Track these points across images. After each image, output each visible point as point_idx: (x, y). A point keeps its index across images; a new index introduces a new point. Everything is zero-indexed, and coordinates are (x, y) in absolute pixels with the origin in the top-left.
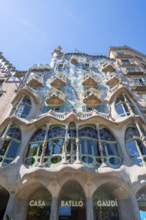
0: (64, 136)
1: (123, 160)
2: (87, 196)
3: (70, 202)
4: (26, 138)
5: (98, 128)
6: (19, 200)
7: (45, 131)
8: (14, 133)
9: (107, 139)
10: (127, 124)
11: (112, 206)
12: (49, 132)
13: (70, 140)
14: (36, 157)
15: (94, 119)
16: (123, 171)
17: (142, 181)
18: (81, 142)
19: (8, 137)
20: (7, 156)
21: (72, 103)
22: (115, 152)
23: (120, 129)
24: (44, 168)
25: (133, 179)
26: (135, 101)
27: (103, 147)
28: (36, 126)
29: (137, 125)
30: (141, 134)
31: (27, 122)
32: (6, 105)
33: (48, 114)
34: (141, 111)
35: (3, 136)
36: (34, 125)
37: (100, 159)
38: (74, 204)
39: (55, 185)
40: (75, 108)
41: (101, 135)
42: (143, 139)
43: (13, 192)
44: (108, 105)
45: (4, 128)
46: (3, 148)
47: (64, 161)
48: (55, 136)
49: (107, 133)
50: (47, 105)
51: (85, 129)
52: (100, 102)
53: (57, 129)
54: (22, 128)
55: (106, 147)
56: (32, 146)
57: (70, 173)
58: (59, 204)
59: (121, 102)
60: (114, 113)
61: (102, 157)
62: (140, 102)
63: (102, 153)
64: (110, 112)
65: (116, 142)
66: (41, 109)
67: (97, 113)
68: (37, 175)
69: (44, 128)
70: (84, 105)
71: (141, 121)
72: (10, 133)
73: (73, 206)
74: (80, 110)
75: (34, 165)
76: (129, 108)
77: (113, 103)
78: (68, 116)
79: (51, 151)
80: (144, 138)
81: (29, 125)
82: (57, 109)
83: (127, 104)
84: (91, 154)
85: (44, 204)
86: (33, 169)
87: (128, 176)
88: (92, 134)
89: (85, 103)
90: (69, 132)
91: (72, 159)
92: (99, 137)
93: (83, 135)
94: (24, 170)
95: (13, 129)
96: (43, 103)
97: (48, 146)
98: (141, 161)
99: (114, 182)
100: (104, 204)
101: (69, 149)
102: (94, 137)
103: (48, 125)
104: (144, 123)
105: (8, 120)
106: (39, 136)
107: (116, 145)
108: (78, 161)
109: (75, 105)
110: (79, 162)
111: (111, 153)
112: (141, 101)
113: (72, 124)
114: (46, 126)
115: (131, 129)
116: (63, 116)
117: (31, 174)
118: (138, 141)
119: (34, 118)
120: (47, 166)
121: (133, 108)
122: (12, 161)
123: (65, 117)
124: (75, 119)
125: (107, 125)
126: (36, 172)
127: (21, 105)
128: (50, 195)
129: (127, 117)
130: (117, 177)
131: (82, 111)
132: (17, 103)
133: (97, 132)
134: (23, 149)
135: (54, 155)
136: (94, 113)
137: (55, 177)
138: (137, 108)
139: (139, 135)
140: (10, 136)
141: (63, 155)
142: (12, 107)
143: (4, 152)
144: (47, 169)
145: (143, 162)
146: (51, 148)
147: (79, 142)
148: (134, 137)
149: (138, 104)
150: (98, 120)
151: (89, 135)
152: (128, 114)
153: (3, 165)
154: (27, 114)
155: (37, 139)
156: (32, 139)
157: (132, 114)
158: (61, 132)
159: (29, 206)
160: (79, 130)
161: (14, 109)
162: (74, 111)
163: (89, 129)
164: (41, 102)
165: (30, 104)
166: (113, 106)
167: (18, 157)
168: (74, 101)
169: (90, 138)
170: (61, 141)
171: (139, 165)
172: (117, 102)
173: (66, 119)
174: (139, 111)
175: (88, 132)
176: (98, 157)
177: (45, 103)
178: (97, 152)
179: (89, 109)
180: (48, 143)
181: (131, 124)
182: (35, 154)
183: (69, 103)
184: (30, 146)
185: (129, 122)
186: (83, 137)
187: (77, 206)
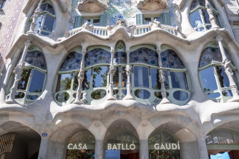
0: (108, 62)
1: (192, 94)
2: (141, 138)
3: (119, 145)
4: (53, 66)
5: (159, 50)
6: (54, 143)
7: (80, 55)
8: (35, 59)
9: (172, 65)
10: (204, 43)
11: (173, 149)
12: (86, 56)
13: (117, 68)
14: (70, 92)
15: (154, 36)
16: (192, 109)
17: (216, 121)
18: (134, 70)
19: (27, 64)
20: (30, 91)
21: (120, 10)
22: (182, 83)
23: (193, 50)
24: (83, 106)
25: (204, 118)
26: (223, 5)
27: (166, 76)
28: (66, 48)
29: (220, 43)
30: (224, 57)
31: (52, 42)
32: (17, 16)
33: (83, 29)
34: (230, 22)
35: (20, 64)
36: (62, 47)
37: (160, 93)
38: (125, 147)
39: (98, 126)
40: (125, 18)
41: (164, 59)
42: (225, 66)
43: (45, 134)
44: (177, 11)
45: (18, 51)
46: (22, 80)
47: (109, 95)
48: (96, 61)
49: (173, 57)
50: (79, 14)
51: (140, 51)
52: (165, 7)
53: (97, 52)
54: (45, 51)
55: (169, 77)
56: (64, 77)
57: (119, 112)
58: (105, 148)
59: (199, 6)
60: (185, 25)
61: (163, 90)
62: (229, 7)
63: (163, 85)
64: (180, 23)
65: (185, 70)
66: (71, 22)
67: (159, 26)
68: (74, 113)
69: (78, 51)
70: (139, 12)
71: (227, 38)
72: (28, 59)
73: (123, 149)
74: (131, 21)
75: (68, 101)
76: (211, 16)
77: (186, 9)
78: (114, 31)
79: (91, 84)
80: (227, 63)
81: (55, 46)
82: (97, 21)
83: (209, 11)
84: (148, 86)
85: (85, 147)
86: (67, 106)
87: (198, 115)
88: (150, 58)
89: (140, 9)
90: (116, 55)
91: (120, 93)
92: (160, 63)
93: (136, 59)
94: (55, 108)
95: (33, 53)
96: (73, 11)
97: (85, 76)
98: (218, 95)
99: (178, 121)
100: (163, 147)
101: (116, 80)
102: (153, 63)
103: (85, 46)
104: (231, 40)
105: (22, 39)
106: (73, 62)
107: (185, 74)
108: (129, 95)
109: (125, 13)
110: (131, 97)
111: (176, 84)
112: (231, 4)
113: (121, 44)
114: (81, 47)
115: (209, 50)
116: (106, 33)
117: (66, 112)
118: (217, 67)
119: (62, 35)
120: (86, 102)
121: (216, 16)
122: (37, 97)
123: (110, 33)
124: (125, 36)
125: (173, 45)
126: (72, 110)
127: (40, 15)
128: (93, 138)
129: (206, 32)
130: (182, 116)
131: (135, 24)
132: (33, 12)
133: (157, 56)
134: (50, 80)
135: (95, 89)
136: (154, 26)
137: (98, 116)
138: (223, 16)
139: (220, 59)
140: (30, 62)
141: (108, 88)
142: (25, 19)
143: (25, 85)
144: (87, 106)
145: (221, 96)
146: (90, 80)
147: (131, 71)
148: (213, 62)
149: (226, 10)
150: (160, 36)
151: (146, 61)
152: (208, 28)
153: (26, 102)
154: (51, 29)
155: (70, 67)
156: (62, 67)
157: (214, 26)
158: (103, 56)
159: (67, 150)
160: (131, 53)
161: (29, 21)
162: (123, 22)
163: (146, 52)
164: (70, 9)
165: (54, 14)
166: (185, 14)
167: (45, 92)
168: (123, 6)
169: (146, 65)
170: (104, 69)
171: (215, 101)
172: (193, 6)
173: (111, 37)
174: (226, 22)
175: (144, 55)
176: (158, 91)
177: (77, 10)
178: (156, 84)
179: (147, 19)
180: (86, 72)
181: (210, 42)
182: (68, 87)
183: (116, 10)
184: (60, 76)
185: (208, 40)
186: (136, 64)
187: (127, 149)
